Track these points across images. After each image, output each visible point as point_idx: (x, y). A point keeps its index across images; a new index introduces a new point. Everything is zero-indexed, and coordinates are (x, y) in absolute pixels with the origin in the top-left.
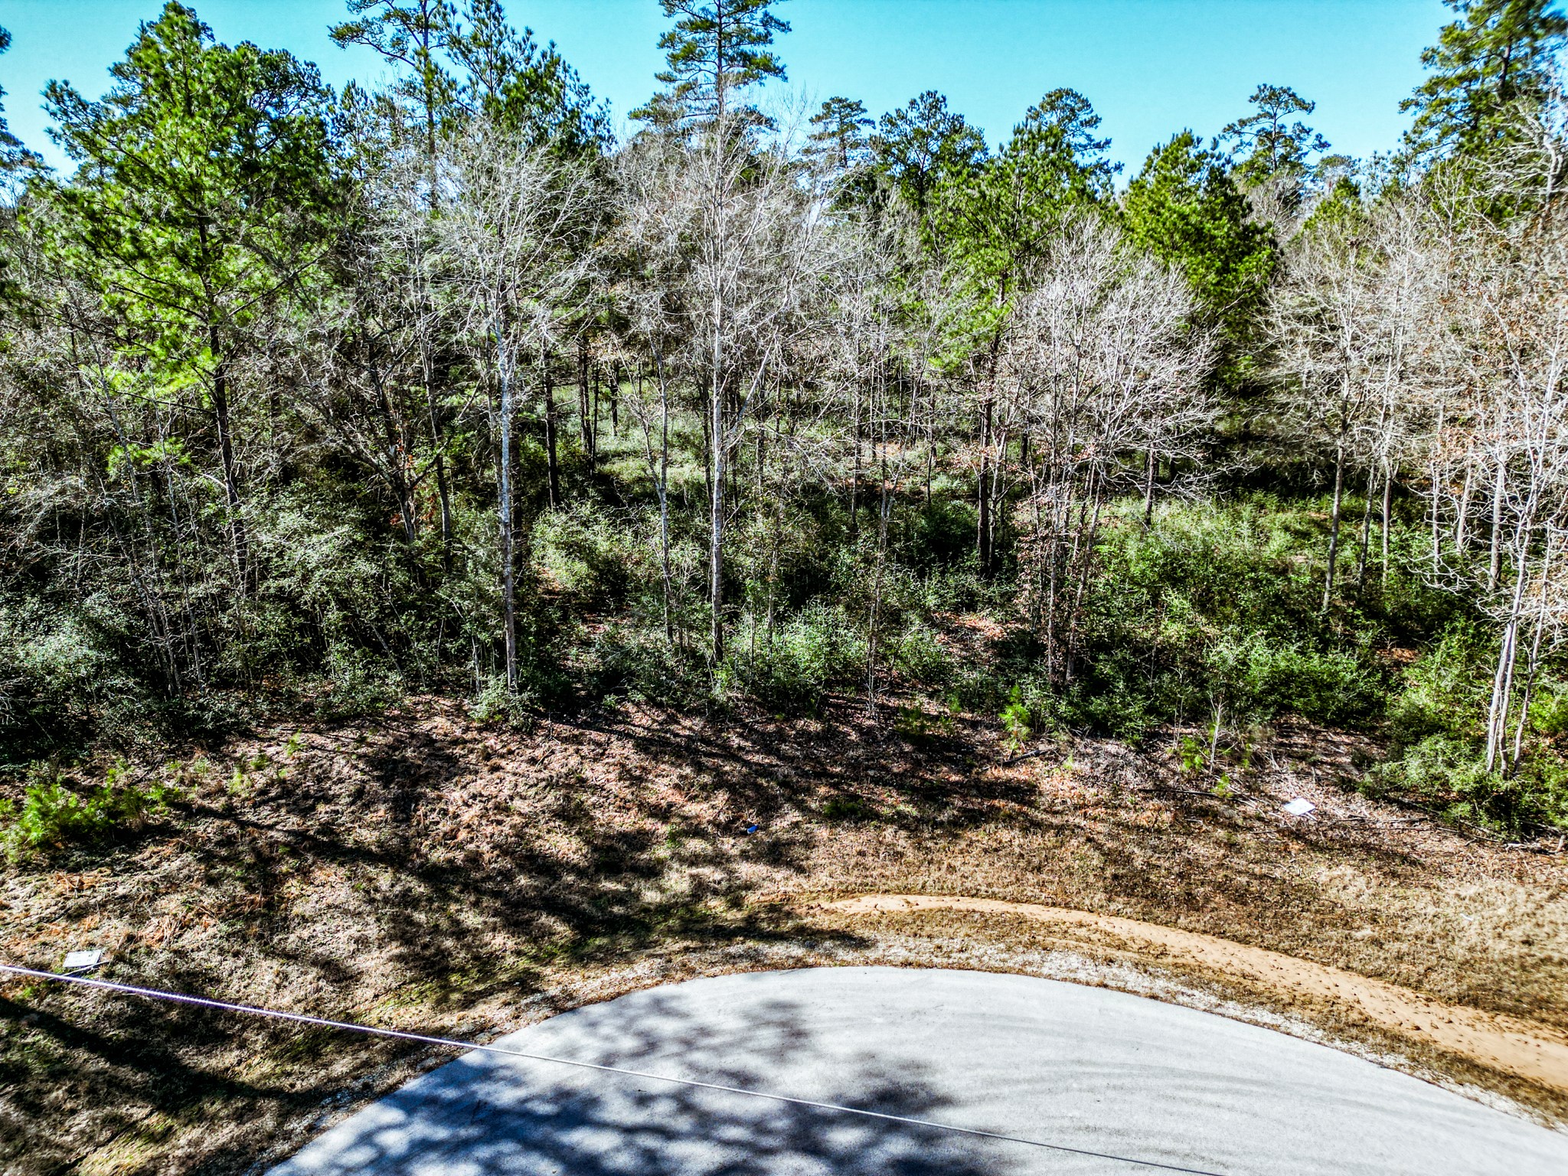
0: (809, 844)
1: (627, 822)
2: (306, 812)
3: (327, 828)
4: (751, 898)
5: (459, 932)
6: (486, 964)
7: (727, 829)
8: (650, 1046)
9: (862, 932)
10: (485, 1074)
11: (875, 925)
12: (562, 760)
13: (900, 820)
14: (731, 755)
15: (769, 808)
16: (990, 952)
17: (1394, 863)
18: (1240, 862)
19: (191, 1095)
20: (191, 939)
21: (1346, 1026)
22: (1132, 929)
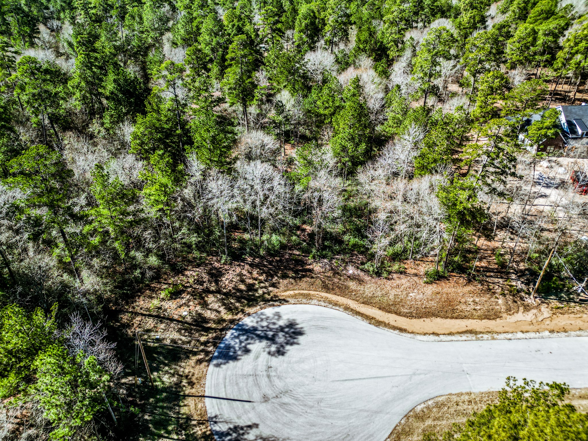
0: (279, 283)
1: (251, 281)
2: (202, 285)
3: (207, 288)
4: (272, 294)
5: (232, 303)
6: (237, 308)
7: (266, 281)
8: (262, 320)
9: (288, 299)
10: (243, 325)
11: (289, 297)
12: (238, 270)
13: (293, 278)
14: (265, 266)
15: (272, 277)
16: (304, 301)
17: (361, 281)
18: (340, 282)
19: (208, 330)
20: (197, 309)
21: (347, 308)
22: (324, 294)
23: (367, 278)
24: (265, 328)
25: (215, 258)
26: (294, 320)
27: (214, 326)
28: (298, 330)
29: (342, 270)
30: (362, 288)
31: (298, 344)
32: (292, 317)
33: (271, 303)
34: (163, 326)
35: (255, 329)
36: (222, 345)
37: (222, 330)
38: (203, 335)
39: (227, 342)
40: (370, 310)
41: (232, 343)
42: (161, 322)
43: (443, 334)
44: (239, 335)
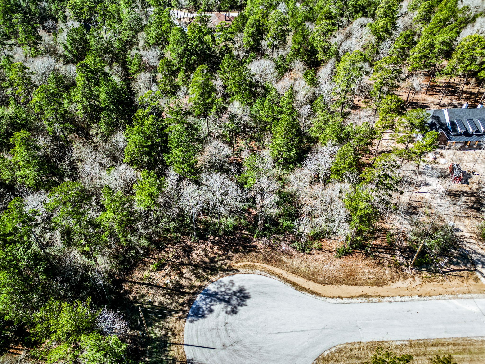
0: (232, 256)
1: (212, 255)
2: (179, 259)
3: (182, 261)
4: (227, 265)
5: (199, 273)
6: (203, 277)
7: (223, 255)
8: (221, 286)
9: (239, 269)
10: (207, 290)
11: (240, 267)
12: (203, 246)
13: (242, 252)
14: (222, 243)
15: (228, 251)
16: (250, 271)
17: (291, 256)
18: (276, 256)
19: (183, 294)
20: (175, 278)
21: (280, 277)
22: (265, 266)
23: (295, 253)
24: (223, 293)
25: (186, 237)
26: (243, 286)
27: (188, 290)
28: (246, 295)
29: (278, 247)
30: (291, 261)
31: (246, 305)
32: (241, 284)
33: (227, 272)
34: (153, 292)
35: (216, 293)
36: (194, 306)
37: (194, 294)
38: (180, 298)
39: (197, 304)
40: (296, 278)
41: (201, 305)
42: (152, 289)
43: (346, 298)
44: (206, 298)
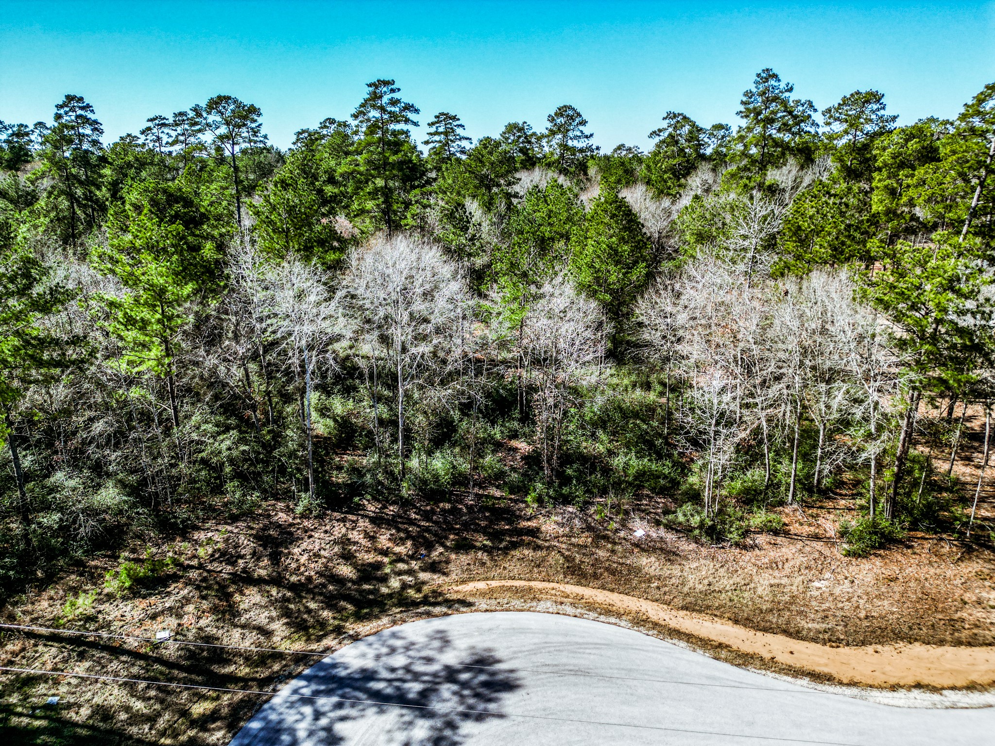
0: (448, 562)
1: (370, 558)
2: (233, 564)
3: (244, 570)
4: (426, 589)
5: (309, 611)
6: (322, 624)
7: (412, 557)
8: (393, 650)
9: (471, 599)
10: (334, 666)
11: (474, 595)
12: (339, 530)
13: (484, 549)
14: (412, 522)
15: (430, 547)
16: (517, 603)
17: (670, 555)
18: (615, 558)
19: (223, 682)
20: (203, 623)
21: (640, 621)
22: (572, 589)
23: (686, 546)
24: (400, 674)
25: (281, 505)
26: (489, 650)
27: (244, 671)
28: (501, 677)
29: (617, 531)
30: (676, 570)
31: (501, 716)
32: (482, 643)
33: (422, 609)
34: (81, 669)
35: (369, 675)
36: (255, 725)
37: (263, 683)
38: (203, 698)
39: (273, 717)
40: (708, 624)
41: (290, 717)
42: (82, 656)
44: (316, 693)
